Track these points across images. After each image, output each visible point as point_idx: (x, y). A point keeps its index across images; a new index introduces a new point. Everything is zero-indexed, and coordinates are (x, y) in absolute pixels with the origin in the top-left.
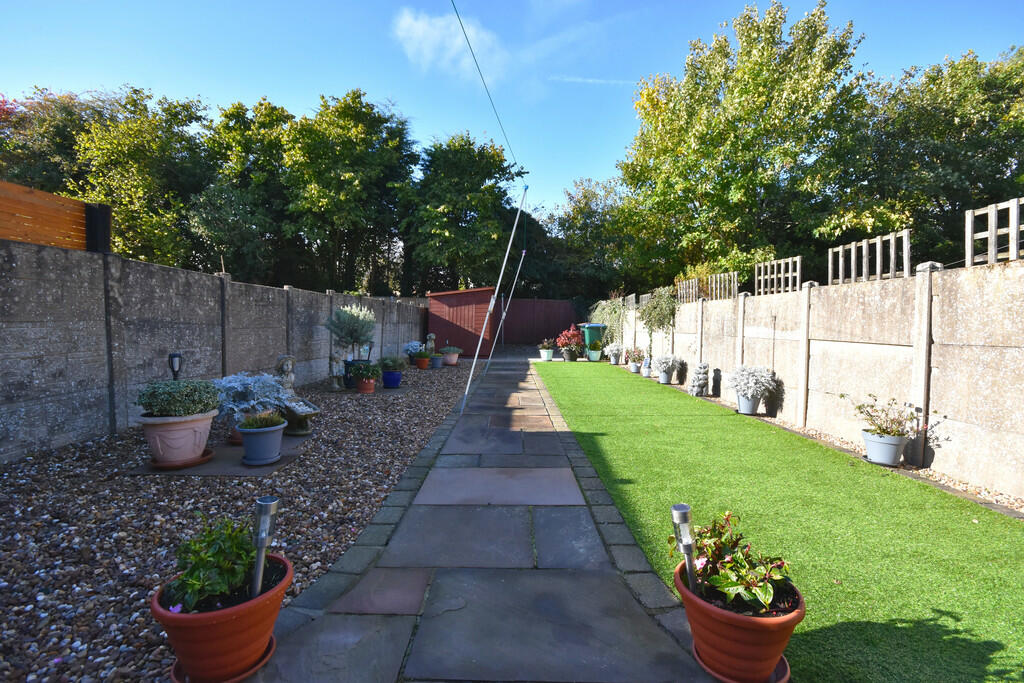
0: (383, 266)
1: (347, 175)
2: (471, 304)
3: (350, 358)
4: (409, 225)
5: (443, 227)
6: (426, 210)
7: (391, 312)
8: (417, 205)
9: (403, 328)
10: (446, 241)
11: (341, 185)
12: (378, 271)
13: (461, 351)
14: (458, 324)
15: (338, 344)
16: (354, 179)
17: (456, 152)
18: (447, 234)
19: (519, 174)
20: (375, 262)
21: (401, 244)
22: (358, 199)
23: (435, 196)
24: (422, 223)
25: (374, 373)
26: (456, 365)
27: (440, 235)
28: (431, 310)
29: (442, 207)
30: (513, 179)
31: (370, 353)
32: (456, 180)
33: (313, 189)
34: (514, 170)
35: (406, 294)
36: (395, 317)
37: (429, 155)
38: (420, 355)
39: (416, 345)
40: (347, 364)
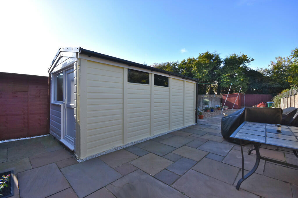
0: (213, 87)
1: (205, 71)
2: (233, 97)
3: (205, 107)
4: (219, 79)
5: (227, 79)
6: (223, 76)
7: (213, 99)
8: (221, 74)
9: (216, 102)
10: (227, 82)
11: (204, 73)
12: (212, 89)
13: (228, 107)
14: (230, 101)
15: (204, 105)
16: (206, 71)
17: (232, 60)
18: (228, 81)
19: (252, 60)
20: (211, 86)
21: (217, 82)
22: (207, 75)
23: (225, 72)
24: (222, 78)
25: (209, 109)
26: (227, 110)
27: (226, 81)
28: (223, 98)
29: (227, 75)
30: (250, 62)
31: (209, 106)
32: (231, 67)
33: (198, 74)
34: (250, 60)
35: (218, 94)
36: (214, 100)
37: (224, 60)
38: (219, 107)
39: (218, 105)
40: (205, 108)
